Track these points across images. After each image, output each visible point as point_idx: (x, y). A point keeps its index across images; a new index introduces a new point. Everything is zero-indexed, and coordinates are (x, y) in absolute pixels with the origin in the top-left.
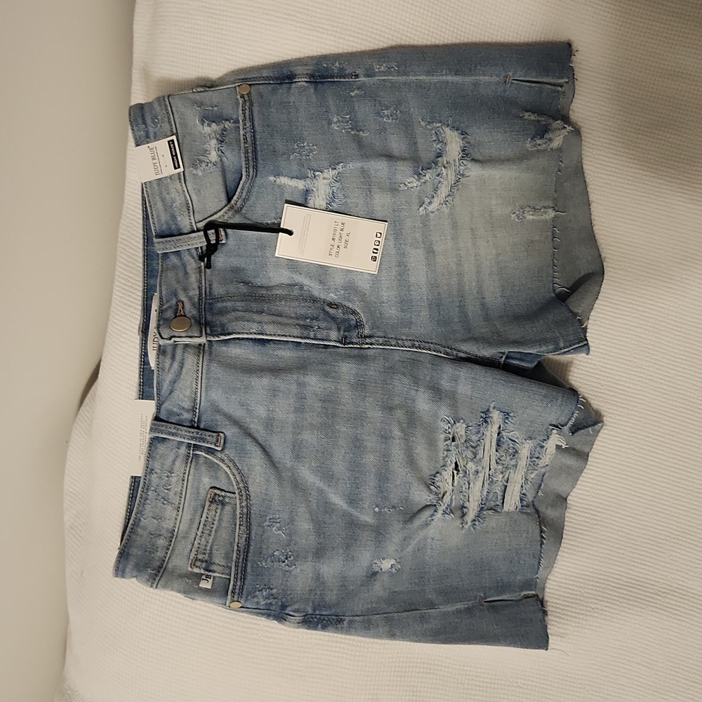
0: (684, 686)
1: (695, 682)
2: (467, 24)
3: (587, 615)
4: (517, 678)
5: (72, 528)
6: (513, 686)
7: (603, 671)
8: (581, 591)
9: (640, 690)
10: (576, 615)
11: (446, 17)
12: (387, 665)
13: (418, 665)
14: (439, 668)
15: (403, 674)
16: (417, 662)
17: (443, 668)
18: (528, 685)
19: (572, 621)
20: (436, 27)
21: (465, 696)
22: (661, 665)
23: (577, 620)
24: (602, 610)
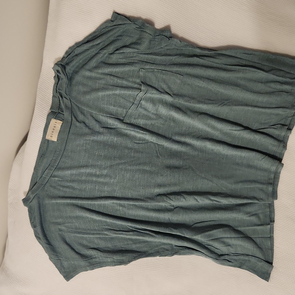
2: (189, 14)
11: (181, 11)
20: (177, 14)
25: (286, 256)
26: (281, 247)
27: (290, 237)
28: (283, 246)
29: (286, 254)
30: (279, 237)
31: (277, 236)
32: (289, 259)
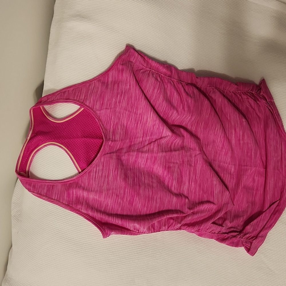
0: (245, 281)
1: (249, 280)
3: (210, 253)
4: (185, 277)
5: (14, 216)
6: (183, 280)
7: (216, 275)
8: (209, 244)
9: (229, 283)
10: (207, 253)
12: (139, 268)
13: (150, 270)
14: (158, 272)
15: (145, 272)
16: (150, 269)
17: (159, 272)
18: (189, 280)
19: (205, 255)
21: (166, 283)
22: (238, 273)
23: (207, 255)
24: (216, 252)
25: (280, 258)
26: (274, 249)
27: (281, 238)
28: (276, 248)
29: (280, 256)
30: (270, 239)
31: (269, 239)
32: (283, 261)
